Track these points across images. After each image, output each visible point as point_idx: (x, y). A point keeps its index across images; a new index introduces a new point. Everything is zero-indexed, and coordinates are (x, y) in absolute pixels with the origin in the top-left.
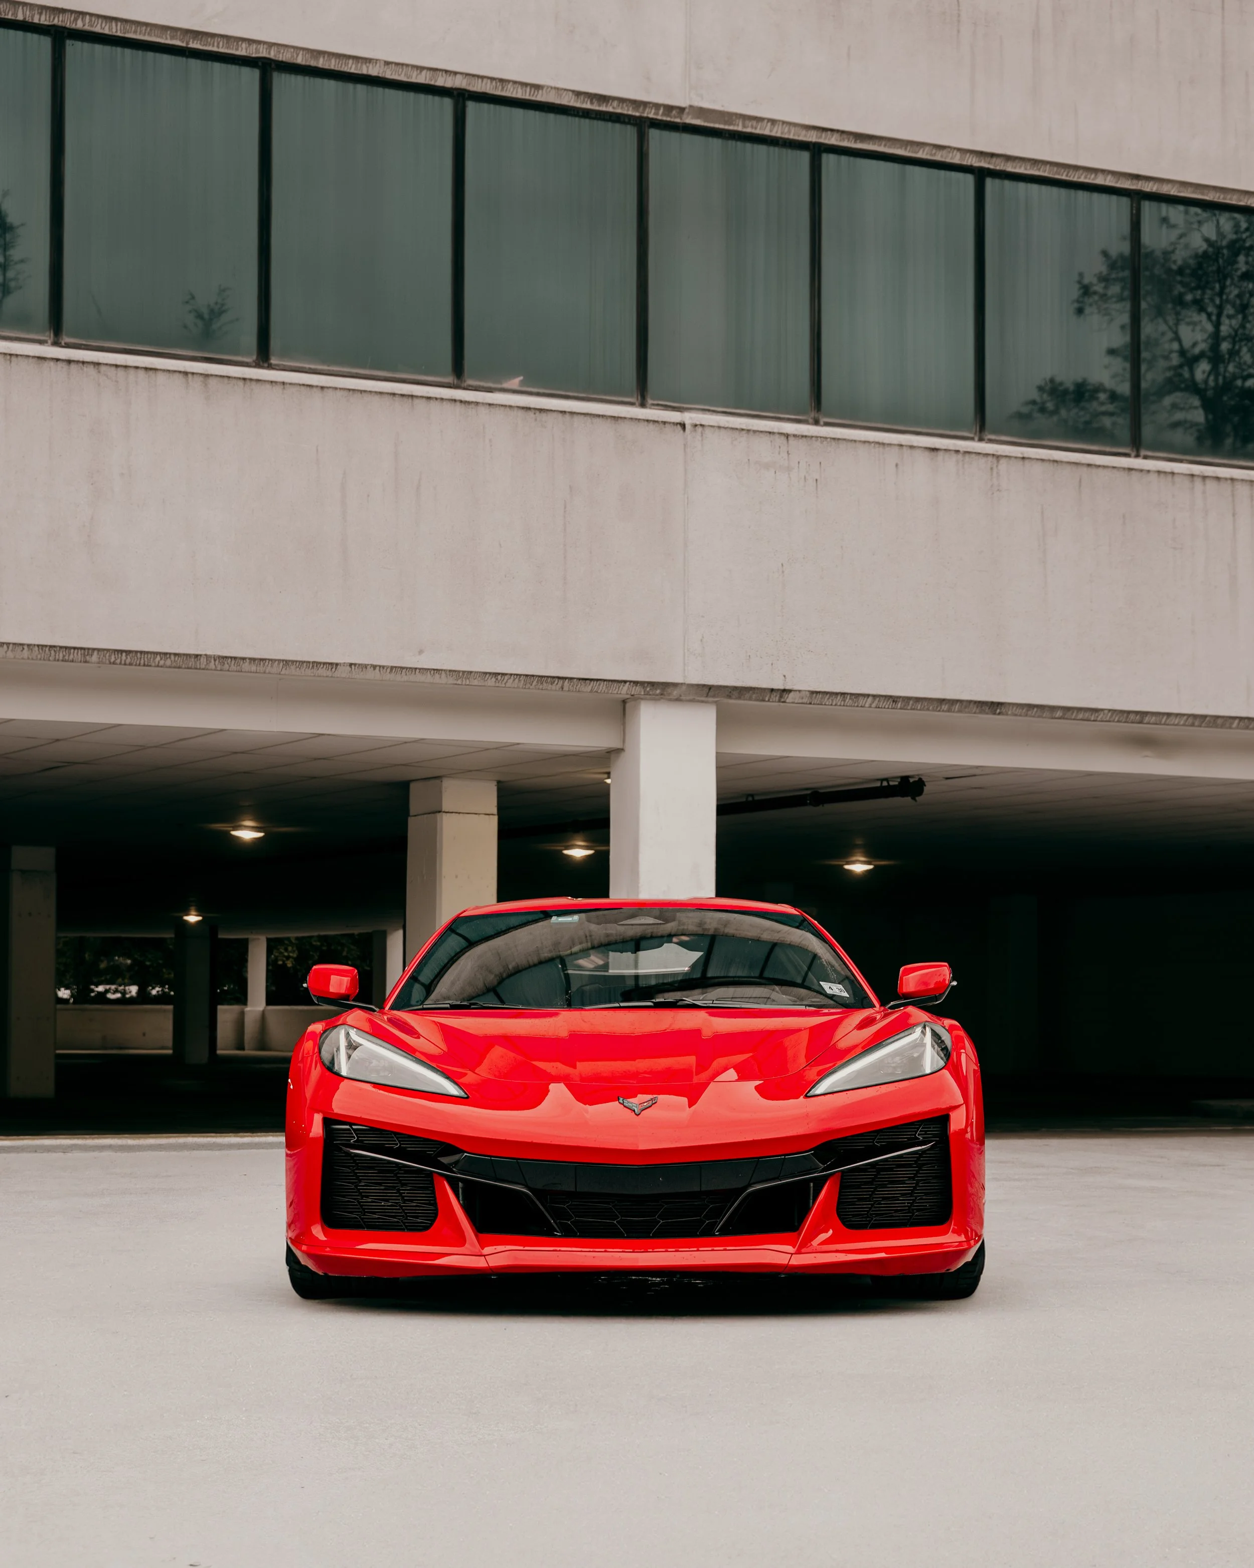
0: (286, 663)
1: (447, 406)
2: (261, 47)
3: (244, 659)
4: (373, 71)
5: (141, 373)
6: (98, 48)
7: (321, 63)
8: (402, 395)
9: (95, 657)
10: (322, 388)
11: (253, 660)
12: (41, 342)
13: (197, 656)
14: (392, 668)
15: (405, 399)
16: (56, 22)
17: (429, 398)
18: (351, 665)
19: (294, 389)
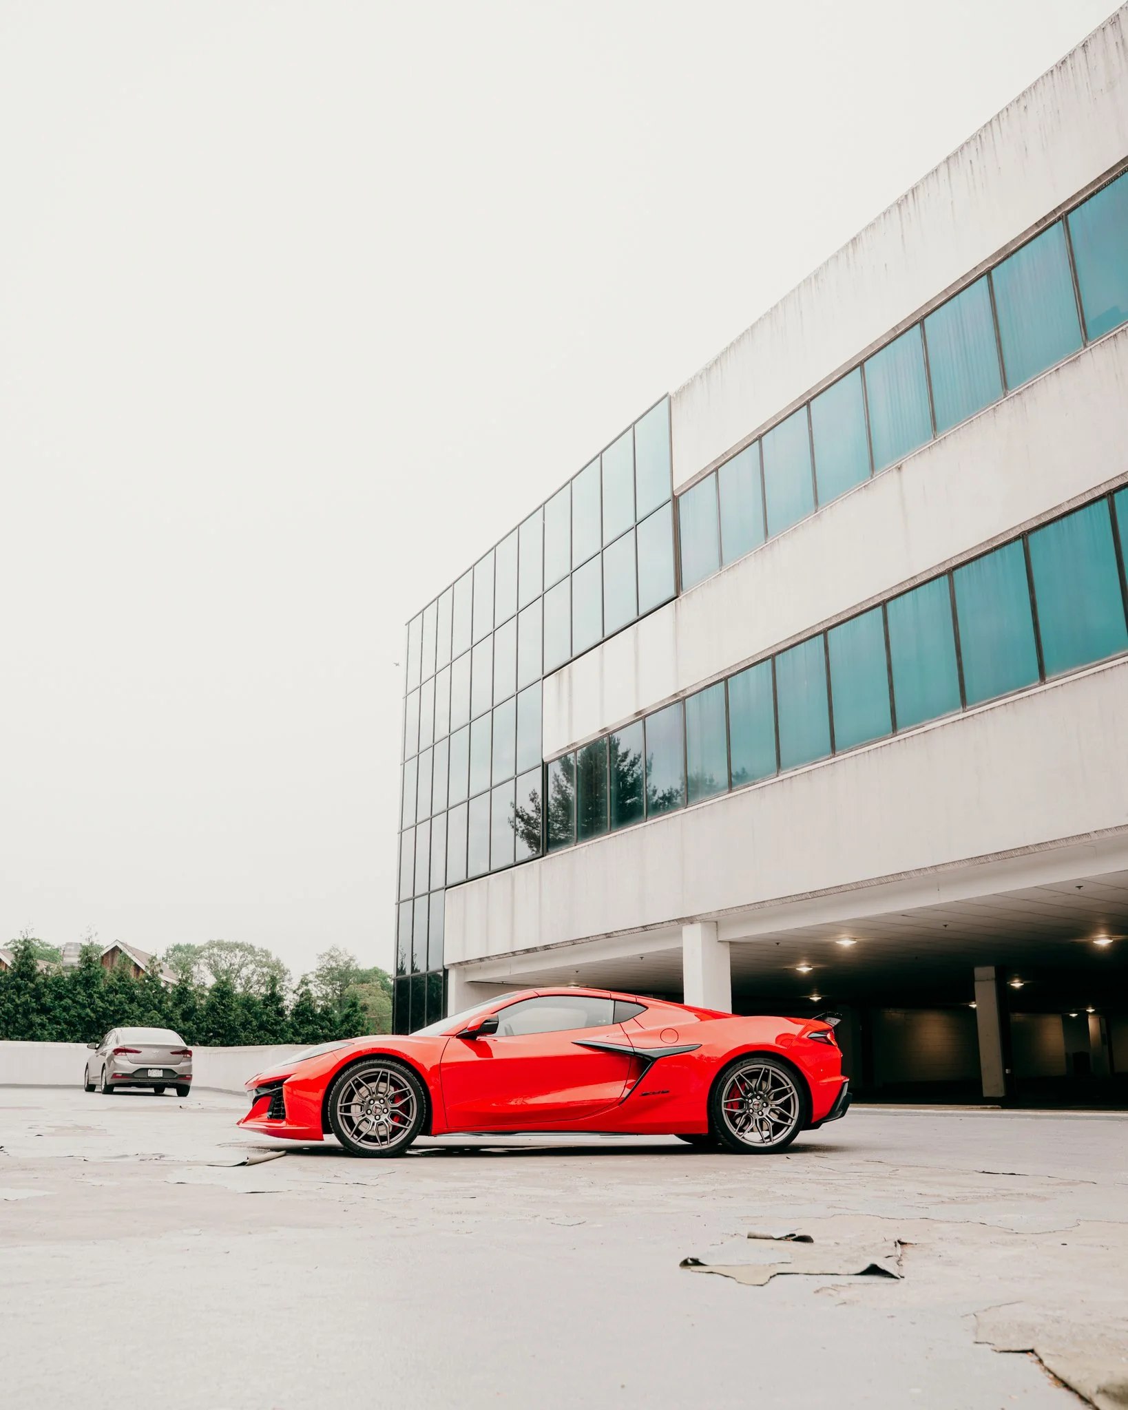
0: (1067, 839)
1: (1121, 667)
2: (1017, 529)
3: (1046, 843)
4: (1066, 509)
5: (989, 712)
6: (963, 568)
7: (1044, 519)
8: (1099, 672)
9: (990, 859)
10: (1062, 685)
11: (1051, 842)
12: (958, 714)
13: (1027, 847)
14: (1116, 828)
15: (1100, 673)
16: (947, 568)
17: (1112, 668)
18: (1095, 832)
19: (1050, 691)
